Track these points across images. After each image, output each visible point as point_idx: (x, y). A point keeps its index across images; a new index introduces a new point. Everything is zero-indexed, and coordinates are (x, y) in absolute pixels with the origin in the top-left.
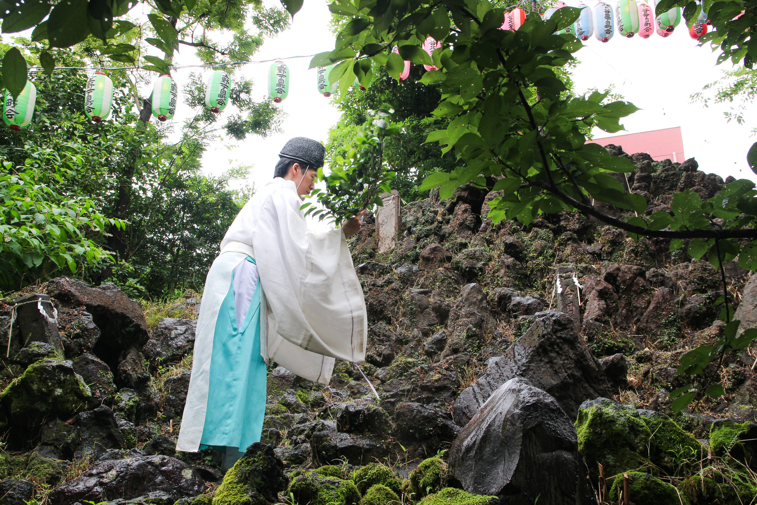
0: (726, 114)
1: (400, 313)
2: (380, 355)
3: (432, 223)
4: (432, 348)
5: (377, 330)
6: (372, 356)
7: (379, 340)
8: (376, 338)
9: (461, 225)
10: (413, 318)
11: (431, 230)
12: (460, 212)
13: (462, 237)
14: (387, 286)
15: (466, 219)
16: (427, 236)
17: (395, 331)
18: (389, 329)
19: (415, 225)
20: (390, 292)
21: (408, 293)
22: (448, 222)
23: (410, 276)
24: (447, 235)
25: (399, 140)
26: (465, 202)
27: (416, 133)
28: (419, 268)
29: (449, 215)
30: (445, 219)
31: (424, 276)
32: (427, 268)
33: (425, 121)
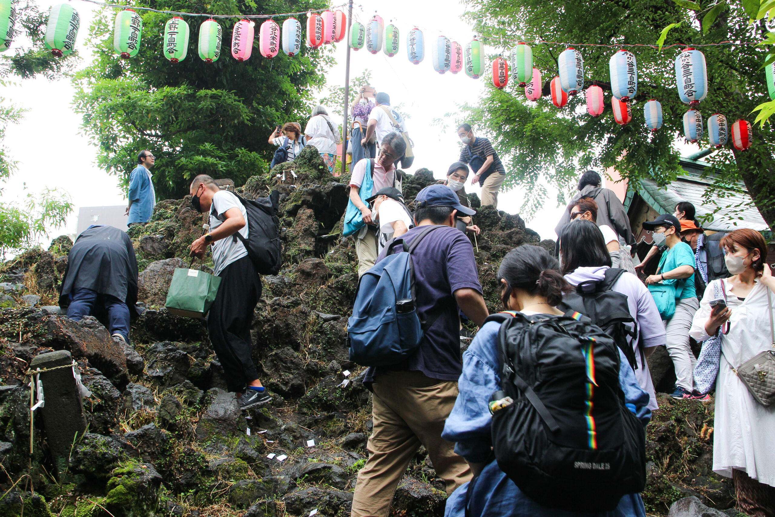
1: (308, 339)
2: (286, 384)
4: (360, 385)
5: (283, 356)
6: (277, 385)
7: (285, 367)
8: (281, 365)
9: (306, 230)
10: (331, 348)
12: (304, 217)
14: (294, 307)
15: (312, 225)
17: (305, 359)
18: (298, 356)
20: (298, 315)
21: (314, 317)
22: (289, 224)
23: (283, 288)
24: (290, 239)
25: (171, 106)
26: (309, 207)
27: (191, 103)
28: (295, 281)
29: (289, 217)
30: (284, 220)
31: (302, 291)
32: (306, 283)
33: (202, 92)
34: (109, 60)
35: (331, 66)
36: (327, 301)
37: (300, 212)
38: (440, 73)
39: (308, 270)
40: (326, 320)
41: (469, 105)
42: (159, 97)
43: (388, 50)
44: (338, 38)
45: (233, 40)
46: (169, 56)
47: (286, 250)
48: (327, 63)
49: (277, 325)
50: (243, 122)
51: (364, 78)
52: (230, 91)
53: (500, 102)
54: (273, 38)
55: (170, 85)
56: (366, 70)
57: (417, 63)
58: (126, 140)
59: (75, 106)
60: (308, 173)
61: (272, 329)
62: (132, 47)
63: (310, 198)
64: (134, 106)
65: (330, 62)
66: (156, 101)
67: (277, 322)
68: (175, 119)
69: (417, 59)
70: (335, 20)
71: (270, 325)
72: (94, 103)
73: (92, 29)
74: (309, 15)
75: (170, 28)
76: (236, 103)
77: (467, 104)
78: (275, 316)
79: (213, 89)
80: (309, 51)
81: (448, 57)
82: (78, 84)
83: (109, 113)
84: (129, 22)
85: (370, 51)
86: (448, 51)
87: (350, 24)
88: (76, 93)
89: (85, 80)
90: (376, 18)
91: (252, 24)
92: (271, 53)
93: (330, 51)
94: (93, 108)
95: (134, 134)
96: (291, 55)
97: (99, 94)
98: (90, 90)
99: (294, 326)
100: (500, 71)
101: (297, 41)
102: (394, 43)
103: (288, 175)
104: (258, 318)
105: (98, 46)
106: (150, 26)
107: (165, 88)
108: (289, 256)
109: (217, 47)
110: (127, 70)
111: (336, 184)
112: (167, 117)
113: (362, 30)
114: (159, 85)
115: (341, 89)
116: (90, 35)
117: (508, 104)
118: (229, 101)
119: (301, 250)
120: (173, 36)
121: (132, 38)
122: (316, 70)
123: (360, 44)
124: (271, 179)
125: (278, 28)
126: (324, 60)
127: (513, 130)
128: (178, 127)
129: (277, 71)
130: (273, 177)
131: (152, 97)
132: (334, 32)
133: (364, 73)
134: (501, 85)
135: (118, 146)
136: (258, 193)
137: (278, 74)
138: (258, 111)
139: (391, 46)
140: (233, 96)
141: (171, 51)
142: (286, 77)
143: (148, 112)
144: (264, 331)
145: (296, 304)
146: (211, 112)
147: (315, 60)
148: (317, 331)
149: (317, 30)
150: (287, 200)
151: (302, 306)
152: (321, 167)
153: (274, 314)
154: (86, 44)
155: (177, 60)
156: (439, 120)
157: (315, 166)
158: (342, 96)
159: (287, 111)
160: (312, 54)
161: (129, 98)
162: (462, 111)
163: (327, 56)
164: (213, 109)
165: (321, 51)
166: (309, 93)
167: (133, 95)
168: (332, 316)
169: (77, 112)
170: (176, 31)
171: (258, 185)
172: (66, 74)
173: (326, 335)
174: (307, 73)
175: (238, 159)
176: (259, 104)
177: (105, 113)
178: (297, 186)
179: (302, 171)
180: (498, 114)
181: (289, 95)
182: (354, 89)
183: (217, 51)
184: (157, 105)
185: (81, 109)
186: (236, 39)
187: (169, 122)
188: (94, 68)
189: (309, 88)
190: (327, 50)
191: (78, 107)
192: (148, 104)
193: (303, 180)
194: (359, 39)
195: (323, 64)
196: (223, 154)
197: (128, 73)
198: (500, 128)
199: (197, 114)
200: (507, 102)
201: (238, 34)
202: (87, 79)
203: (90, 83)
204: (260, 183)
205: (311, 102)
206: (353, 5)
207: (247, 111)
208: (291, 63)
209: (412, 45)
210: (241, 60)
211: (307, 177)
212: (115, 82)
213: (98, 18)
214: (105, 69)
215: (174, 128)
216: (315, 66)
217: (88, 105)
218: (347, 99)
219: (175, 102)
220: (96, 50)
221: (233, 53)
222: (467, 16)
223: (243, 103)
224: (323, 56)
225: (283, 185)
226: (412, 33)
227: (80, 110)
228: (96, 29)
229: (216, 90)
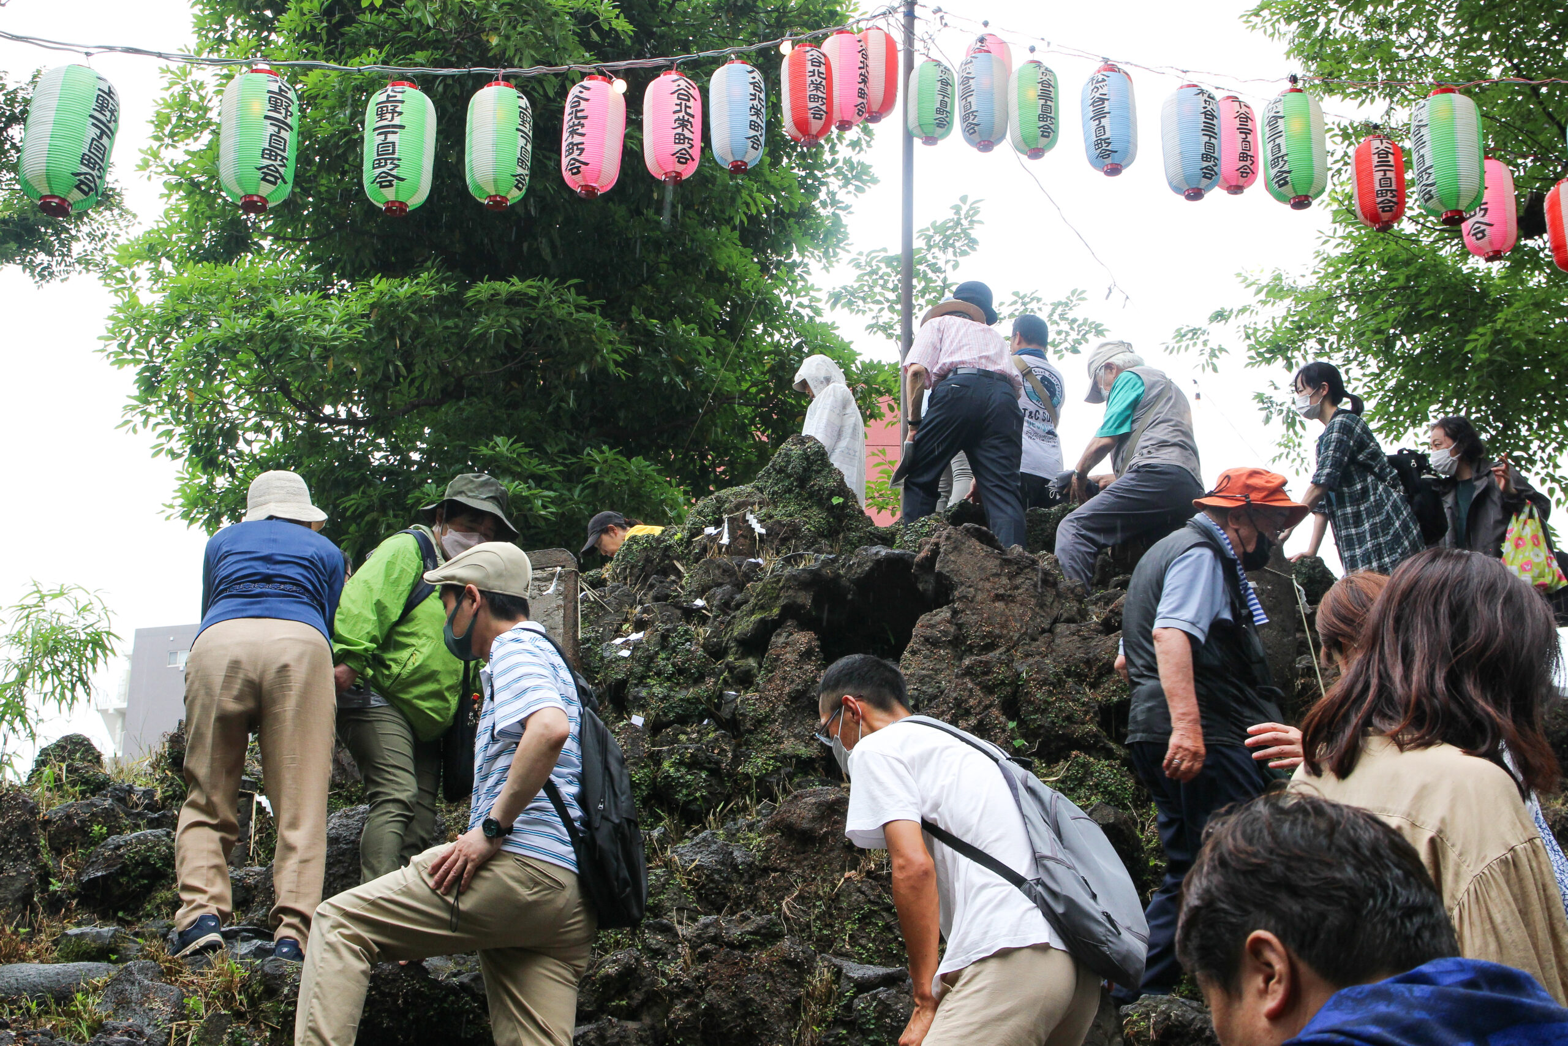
0: (1260, 398)
3: (699, 679)
11: (697, 700)
12: (790, 656)
13: (795, 736)
14: (762, 946)
15: (814, 681)
16: (683, 720)
19: (641, 680)
20: (775, 970)
21: (827, 975)
22: (745, 680)
23: (728, 880)
24: (748, 725)
25: (392, 333)
26: (803, 626)
27: (450, 323)
28: (766, 858)
29: (744, 656)
30: (730, 668)
31: (788, 889)
32: (799, 864)
33: (483, 289)
34: (211, 207)
35: (858, 188)
36: (865, 920)
37: (778, 640)
38: (1189, 197)
39: (806, 825)
40: (863, 986)
41: (1286, 283)
42: (356, 308)
43: (1025, 140)
44: (875, 108)
45: (565, 135)
46: (380, 198)
47: (736, 760)
48: (847, 182)
49: (711, 1006)
50: (604, 370)
51: (958, 223)
52: (563, 281)
53: (1385, 266)
54: (683, 123)
55: (389, 270)
56: (964, 199)
57: (1114, 170)
58: (263, 437)
59: (114, 346)
60: (798, 519)
61: (696, 1016)
62: (270, 176)
63: (805, 599)
64: (284, 340)
65: (856, 177)
66: (349, 321)
67: (711, 995)
68: (403, 371)
69: (1115, 159)
70: (865, 57)
71: (689, 1006)
72: (169, 334)
73: (160, 122)
74: (786, 48)
75: (381, 115)
76: (584, 315)
77: (1279, 278)
78: (704, 976)
79: (515, 280)
80: (794, 148)
81: (1209, 146)
82: (122, 281)
83: (212, 362)
84: (260, 106)
85: (970, 141)
86: (1209, 129)
87: (909, 66)
88: (118, 309)
89: (143, 270)
90: (989, 44)
91: (620, 86)
92: (679, 168)
93: (854, 144)
94: (166, 348)
95: (287, 418)
96: (739, 168)
97: (183, 308)
98: (158, 298)
99: (765, 1008)
100: (1378, 176)
101: (753, 126)
102: (1042, 118)
103: (740, 528)
104: (654, 983)
105: (178, 169)
106: (326, 103)
107: (373, 282)
108: (747, 776)
109: (521, 162)
110: (264, 235)
111: (883, 551)
112: (381, 364)
113: (945, 83)
114: (357, 273)
115: (889, 261)
116: (157, 138)
117: (1412, 270)
118: (560, 312)
119: (784, 759)
120: (391, 138)
121: (270, 153)
122: (816, 204)
123: (943, 123)
124: (689, 542)
125: (695, 93)
126: (839, 172)
127: (1429, 350)
128: (414, 392)
129: (700, 214)
130: (693, 535)
131: (336, 310)
132: (862, 94)
133: (957, 209)
134: (1385, 216)
135: (240, 454)
136: (652, 586)
137: (705, 223)
138: (650, 334)
139: (1034, 126)
140: (571, 296)
141: (385, 182)
142: (726, 230)
143: (327, 352)
144: (672, 1024)
145: (768, 936)
146: (507, 345)
147: (811, 175)
148: (838, 1021)
149: (810, 91)
150: (738, 607)
151: (786, 943)
152: (836, 501)
153: (701, 968)
154: (146, 165)
155: (402, 205)
156: (1194, 332)
157: (820, 499)
158: (894, 279)
159: (734, 329)
160: (802, 156)
161: (271, 316)
162: (1264, 303)
163: (848, 162)
164: (514, 336)
165: (827, 147)
166: (798, 271)
167: (279, 306)
168: (881, 971)
169: (120, 363)
170: (397, 121)
171: (648, 560)
172: (85, 262)
173: (865, 1033)
174: (791, 214)
175: (593, 479)
176: (649, 315)
177: (200, 364)
178: (767, 561)
179: (779, 513)
180: (1378, 304)
181: (738, 282)
182: (929, 257)
183: (520, 171)
184: (351, 334)
185: (133, 352)
186: (573, 133)
187: (388, 379)
188: (169, 230)
189: (796, 257)
190: (846, 142)
191: (123, 346)
192: (326, 331)
193: (784, 541)
194: (938, 111)
195: (834, 183)
196: (546, 467)
197: (266, 243)
198: (1389, 343)
199: (468, 352)
200: (1407, 263)
201: (580, 118)
202: (147, 264)
203: (158, 275)
204: (656, 557)
205: (805, 301)
206: (918, 11)
207: (614, 336)
208: (738, 189)
209: (1099, 115)
210: (590, 191)
211: (794, 531)
212: (228, 272)
213: (177, 89)
214: (200, 233)
215: (401, 396)
216: (812, 192)
217: (153, 341)
218: (908, 288)
219: (403, 321)
220: (174, 179)
221: (566, 175)
222: (1265, 13)
223: (604, 315)
224: (834, 162)
225: (725, 559)
226: (1097, 83)
227: (131, 357)
228: (174, 120)
229: (522, 280)
